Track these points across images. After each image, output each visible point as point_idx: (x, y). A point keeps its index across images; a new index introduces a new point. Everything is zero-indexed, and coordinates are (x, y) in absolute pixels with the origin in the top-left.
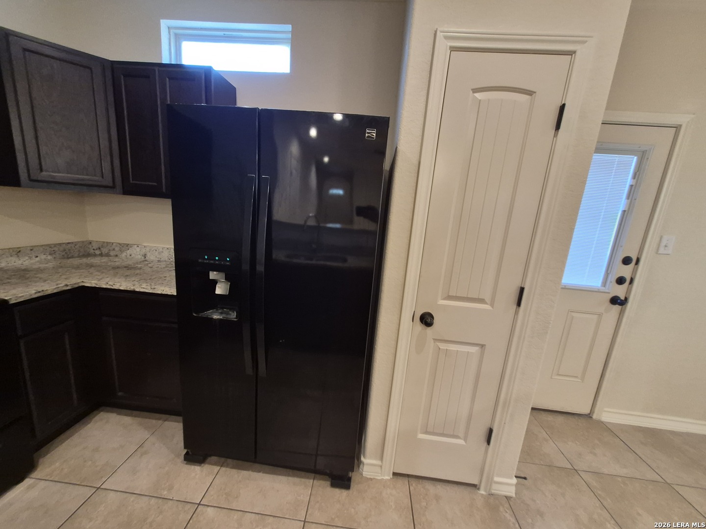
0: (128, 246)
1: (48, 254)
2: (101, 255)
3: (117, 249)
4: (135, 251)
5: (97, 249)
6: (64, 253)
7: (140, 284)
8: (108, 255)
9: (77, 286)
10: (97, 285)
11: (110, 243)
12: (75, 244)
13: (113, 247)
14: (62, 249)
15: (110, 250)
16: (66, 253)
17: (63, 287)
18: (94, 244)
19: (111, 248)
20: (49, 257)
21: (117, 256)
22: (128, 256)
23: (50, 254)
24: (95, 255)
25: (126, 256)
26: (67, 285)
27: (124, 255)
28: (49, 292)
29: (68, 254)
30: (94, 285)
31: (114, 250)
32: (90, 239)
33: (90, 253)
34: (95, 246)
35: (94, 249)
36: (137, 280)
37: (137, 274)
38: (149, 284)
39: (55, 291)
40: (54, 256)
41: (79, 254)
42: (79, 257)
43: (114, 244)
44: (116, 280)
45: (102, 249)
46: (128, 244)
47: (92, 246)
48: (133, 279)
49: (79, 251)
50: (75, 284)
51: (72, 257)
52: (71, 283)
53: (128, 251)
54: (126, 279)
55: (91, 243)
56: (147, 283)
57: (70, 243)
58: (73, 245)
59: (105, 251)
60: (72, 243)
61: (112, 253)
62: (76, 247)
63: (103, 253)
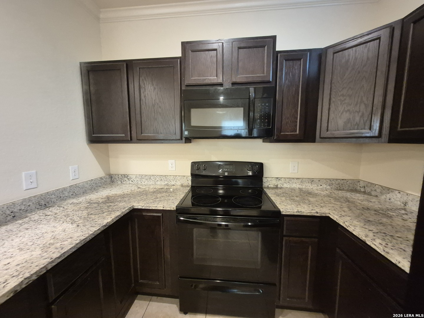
0: (389, 190)
1: (328, 185)
2: (364, 193)
3: (378, 190)
4: (395, 197)
5: (362, 187)
6: (338, 186)
7: (374, 238)
8: (369, 194)
9: (324, 215)
10: (337, 220)
11: (373, 184)
12: (347, 180)
13: (375, 188)
14: (337, 182)
15: (372, 190)
16: (339, 186)
17: (314, 213)
18: (361, 183)
19: (373, 189)
20: (328, 187)
21: (377, 196)
22: (388, 200)
23: (329, 185)
24: (359, 192)
25: (385, 199)
26: (317, 213)
27: (383, 197)
28: (305, 214)
29: (341, 187)
30: (335, 220)
31: (375, 190)
32: (360, 178)
33: (357, 189)
34: (362, 184)
35: (360, 187)
36: (375, 230)
37: (381, 223)
38: (384, 244)
39: (309, 214)
40: (332, 187)
41: (349, 188)
42: (348, 191)
43: (377, 186)
44: (355, 222)
45: (366, 188)
46: (390, 189)
47: (360, 184)
48: (372, 228)
49: (349, 186)
50: (323, 213)
51: (343, 190)
52: (321, 212)
53: (388, 196)
54: (365, 225)
55: (359, 181)
56: (384, 239)
57: (343, 179)
58: (345, 181)
59: (368, 190)
60: (345, 180)
61: (373, 193)
62: (347, 183)
63: (366, 191)
